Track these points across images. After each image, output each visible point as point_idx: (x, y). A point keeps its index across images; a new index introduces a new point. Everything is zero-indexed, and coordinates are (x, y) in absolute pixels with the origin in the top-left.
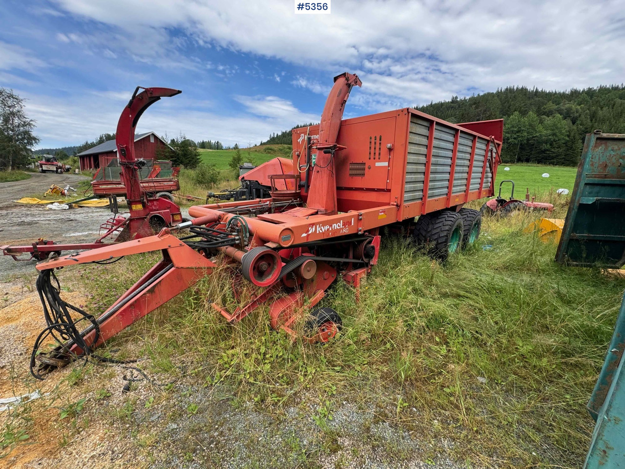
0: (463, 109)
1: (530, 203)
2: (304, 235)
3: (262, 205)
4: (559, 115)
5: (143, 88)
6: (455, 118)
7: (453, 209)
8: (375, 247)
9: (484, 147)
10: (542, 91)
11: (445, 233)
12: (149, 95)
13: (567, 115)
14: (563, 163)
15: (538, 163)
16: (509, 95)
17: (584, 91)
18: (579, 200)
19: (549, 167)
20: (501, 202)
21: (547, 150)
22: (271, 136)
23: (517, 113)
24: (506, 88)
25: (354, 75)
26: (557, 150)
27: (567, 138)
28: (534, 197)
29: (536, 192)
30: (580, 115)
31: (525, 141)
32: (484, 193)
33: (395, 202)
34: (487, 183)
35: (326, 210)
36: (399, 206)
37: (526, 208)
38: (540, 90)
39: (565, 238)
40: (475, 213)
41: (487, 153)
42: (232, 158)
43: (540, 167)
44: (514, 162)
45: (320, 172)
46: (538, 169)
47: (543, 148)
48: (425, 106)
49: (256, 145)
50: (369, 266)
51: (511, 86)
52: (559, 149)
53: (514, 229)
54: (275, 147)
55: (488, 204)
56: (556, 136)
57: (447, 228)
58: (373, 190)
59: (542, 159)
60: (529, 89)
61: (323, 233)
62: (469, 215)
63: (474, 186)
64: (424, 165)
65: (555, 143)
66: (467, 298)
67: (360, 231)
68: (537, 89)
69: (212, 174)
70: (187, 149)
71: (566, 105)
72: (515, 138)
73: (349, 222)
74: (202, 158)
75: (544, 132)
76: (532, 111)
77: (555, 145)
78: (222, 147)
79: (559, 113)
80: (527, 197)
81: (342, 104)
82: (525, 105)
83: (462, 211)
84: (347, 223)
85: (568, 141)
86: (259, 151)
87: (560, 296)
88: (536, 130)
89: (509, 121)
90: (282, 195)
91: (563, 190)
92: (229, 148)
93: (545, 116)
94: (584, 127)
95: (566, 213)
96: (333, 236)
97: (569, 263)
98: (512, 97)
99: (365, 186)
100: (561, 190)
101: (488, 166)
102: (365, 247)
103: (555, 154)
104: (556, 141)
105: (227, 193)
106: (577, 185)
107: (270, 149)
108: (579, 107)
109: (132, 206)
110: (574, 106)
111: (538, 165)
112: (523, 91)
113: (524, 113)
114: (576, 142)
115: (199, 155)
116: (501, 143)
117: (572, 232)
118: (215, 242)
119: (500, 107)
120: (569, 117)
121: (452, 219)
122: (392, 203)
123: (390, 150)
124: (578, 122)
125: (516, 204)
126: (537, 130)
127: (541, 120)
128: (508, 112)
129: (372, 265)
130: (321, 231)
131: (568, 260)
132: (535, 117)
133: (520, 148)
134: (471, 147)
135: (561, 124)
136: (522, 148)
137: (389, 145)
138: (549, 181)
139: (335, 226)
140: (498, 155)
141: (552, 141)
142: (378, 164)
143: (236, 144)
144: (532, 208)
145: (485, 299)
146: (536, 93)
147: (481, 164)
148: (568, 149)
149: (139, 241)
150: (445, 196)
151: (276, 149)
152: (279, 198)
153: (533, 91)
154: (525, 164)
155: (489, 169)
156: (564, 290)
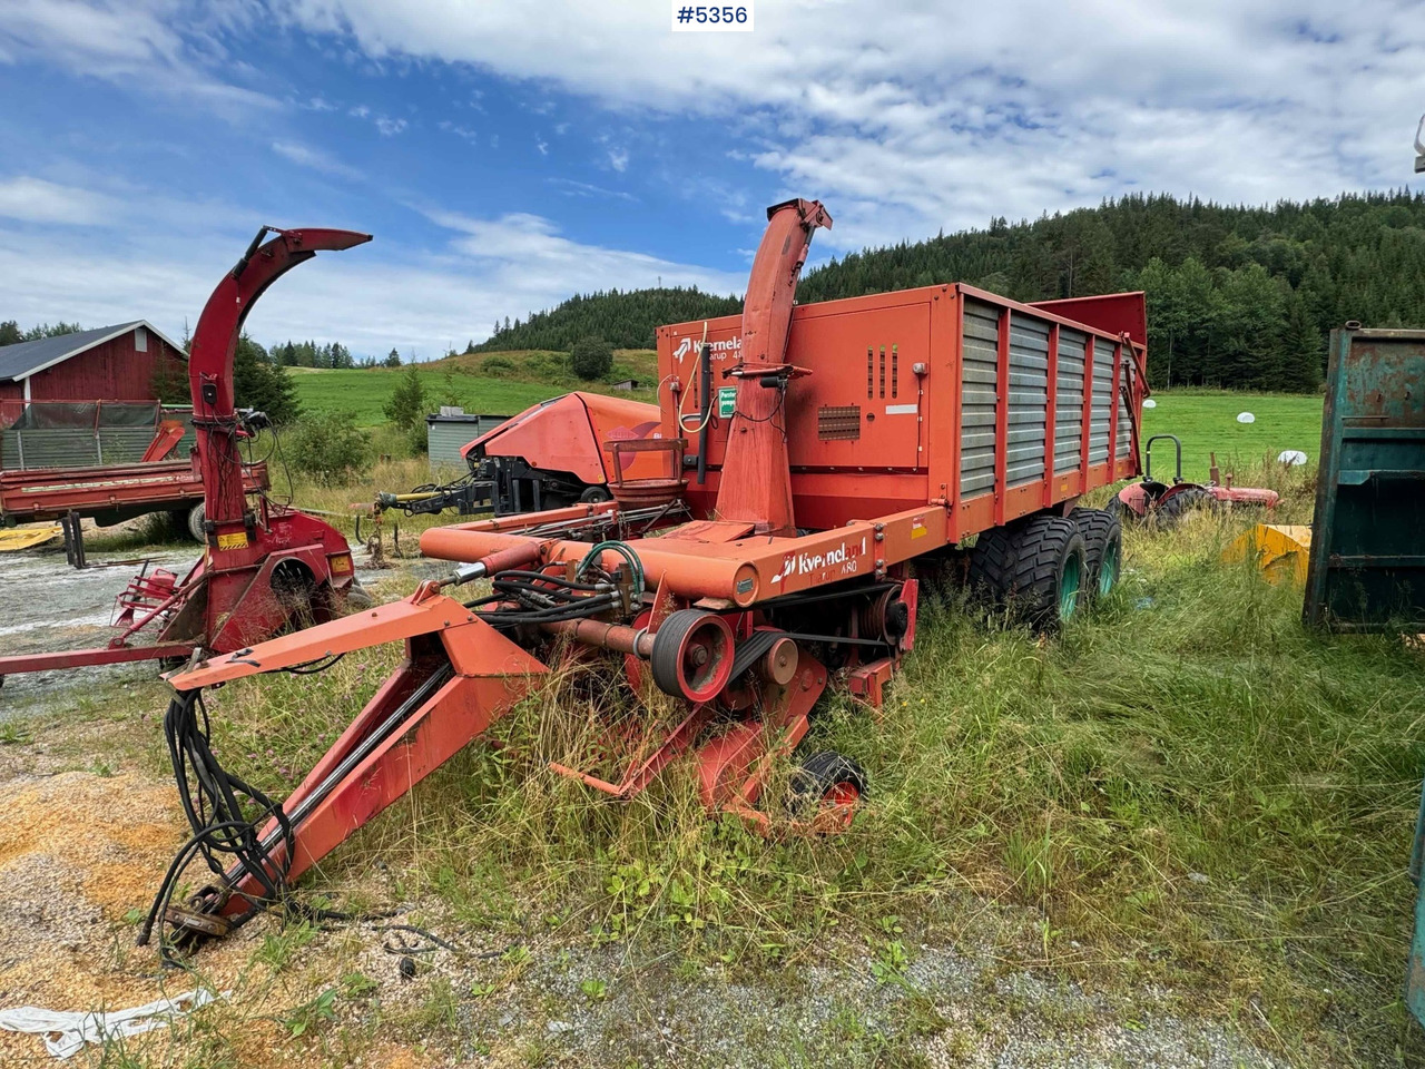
0: (1023, 250)
1: (1222, 489)
2: (777, 578)
3: (597, 521)
4: (1258, 266)
5: (278, 231)
6: (1005, 273)
7: (1057, 510)
8: (909, 607)
9: (1109, 359)
10: (1210, 205)
11: (1048, 571)
12: (292, 248)
13: (1277, 264)
14: (1283, 386)
15: (1224, 387)
16: (1133, 215)
17: (1307, 205)
18: (1335, 478)
19: (1253, 397)
20: (1155, 489)
21: (1241, 353)
22: (497, 326)
23: (1156, 261)
24: (1122, 197)
25: (815, 203)
26: (1265, 351)
27: (1284, 323)
28: (1230, 475)
29: (1232, 462)
30: (1307, 265)
31: (1185, 332)
32: (1120, 470)
33: (942, 498)
34: (1123, 443)
35: (771, 524)
36: (951, 507)
37: (1214, 504)
38: (1205, 203)
39: (1318, 567)
40: (1107, 519)
41: (1116, 373)
42: (392, 393)
43: (1230, 398)
44: (1164, 386)
45: (750, 433)
46: (1224, 403)
47: (1232, 349)
48: (925, 243)
49: (453, 354)
50: (897, 652)
51: (1135, 192)
52: (1269, 350)
53: (1198, 554)
54: (515, 358)
55: (1123, 497)
56: (1258, 317)
57: (1051, 557)
58: (882, 471)
59: (1231, 375)
60: (1178, 201)
61: (811, 574)
62: (1093, 525)
63: (1097, 454)
64: (993, 408)
65: (1257, 335)
66: (1127, 717)
67: (880, 567)
68: (1197, 200)
69: (347, 442)
70: (251, 368)
71: (1272, 242)
72: (1159, 325)
73: (856, 547)
74: (301, 394)
75: (1229, 308)
76: (1194, 256)
77: (1258, 341)
78: (349, 359)
79: (1258, 261)
80: (1214, 474)
81: (794, 271)
82: (1173, 241)
83: (1075, 514)
84: (853, 550)
85: (1287, 330)
86: (466, 372)
87: (1329, 697)
88: (1208, 305)
89: (1140, 282)
90: (645, 493)
91: (1294, 453)
92: (373, 365)
93: (1225, 269)
94: (1321, 293)
95: (1312, 510)
96: (829, 581)
97: (1335, 625)
98: (1140, 221)
99: (861, 463)
100: (1288, 455)
101: (1123, 403)
102: (887, 608)
103: (1262, 363)
104: (1260, 330)
105: (433, 493)
106: (1327, 443)
107: (500, 365)
108: (1300, 246)
109: (219, 537)
110: (1290, 244)
111: (1223, 391)
112: (1165, 206)
113: (1173, 261)
114: (1306, 332)
115: (290, 387)
116: (1144, 347)
117: (1332, 553)
118: (544, 610)
119: (1115, 245)
120: (1283, 269)
121: (1061, 535)
122: (934, 500)
123: (921, 376)
124: (1305, 282)
125: (1191, 492)
126: (1212, 303)
127: (1216, 278)
128: (1136, 260)
129: (903, 652)
130: (806, 570)
131: (1332, 619)
132: (1202, 272)
133: (1175, 349)
134: (1084, 360)
135: (1265, 289)
136: (1180, 350)
137: (919, 366)
138: (1256, 431)
139: (833, 557)
140: (1142, 378)
141: (1249, 331)
142: (891, 410)
143: (394, 352)
144: (1230, 503)
145: (1168, 715)
146: (1197, 211)
147: (1107, 399)
148: (1290, 350)
149: (374, 615)
150: (1039, 480)
151: (516, 363)
152: (638, 499)
153: (1189, 205)
154: (1191, 389)
155: (1124, 411)
156: (1333, 684)
